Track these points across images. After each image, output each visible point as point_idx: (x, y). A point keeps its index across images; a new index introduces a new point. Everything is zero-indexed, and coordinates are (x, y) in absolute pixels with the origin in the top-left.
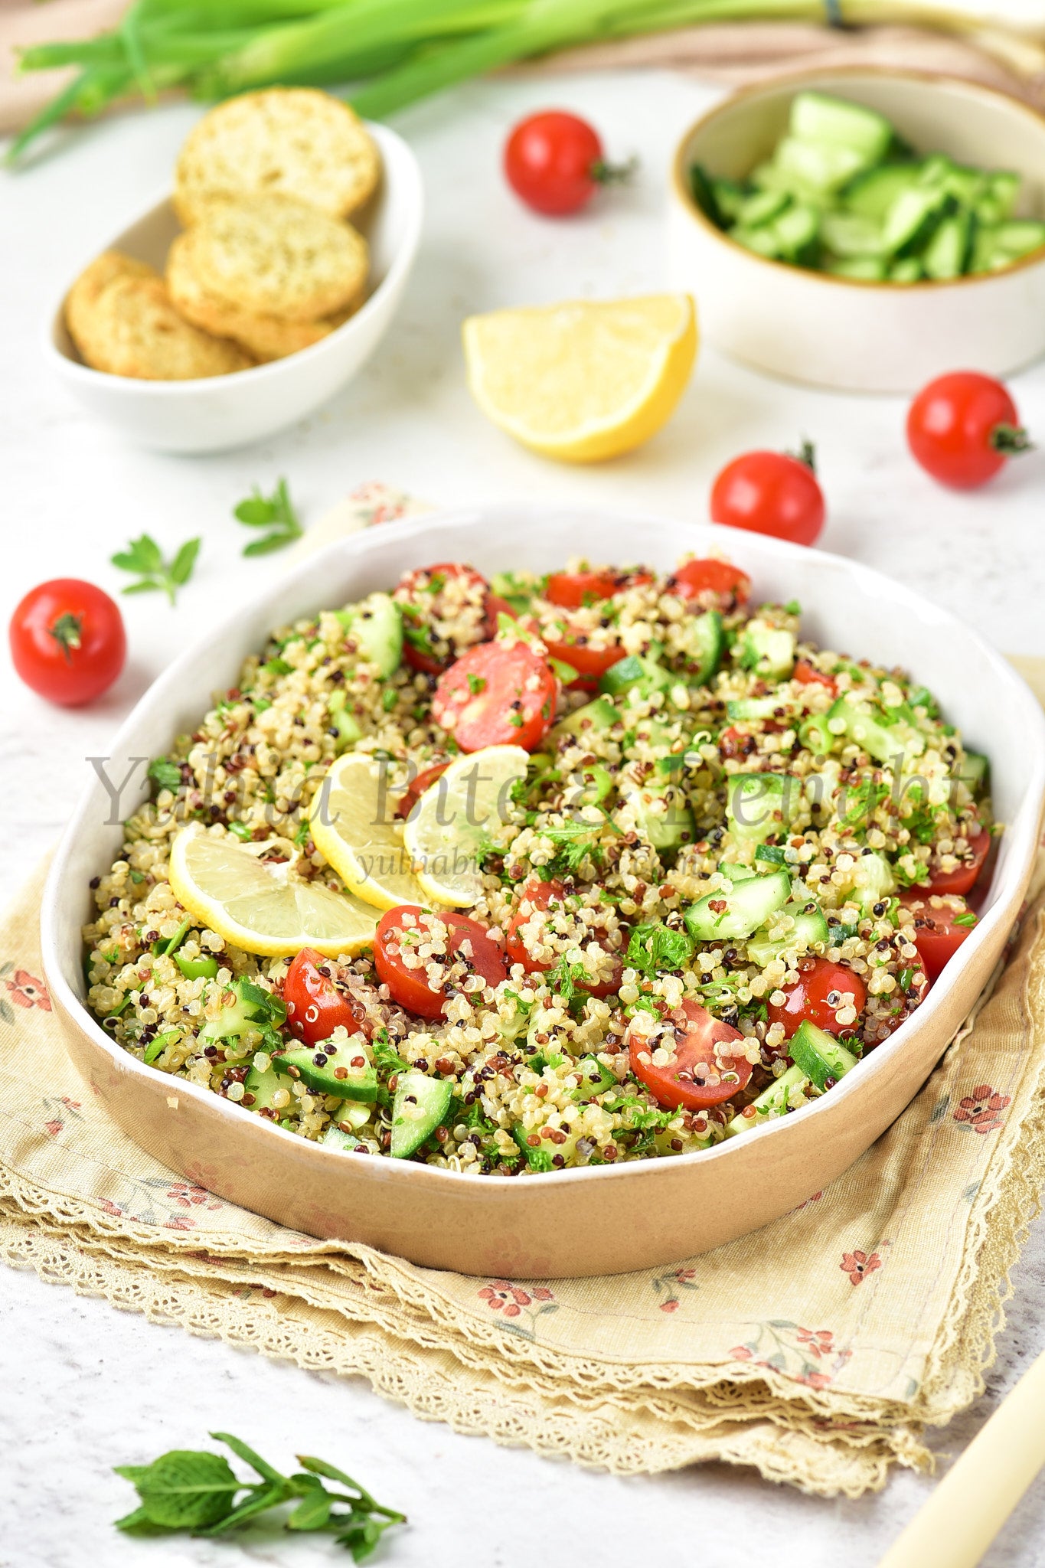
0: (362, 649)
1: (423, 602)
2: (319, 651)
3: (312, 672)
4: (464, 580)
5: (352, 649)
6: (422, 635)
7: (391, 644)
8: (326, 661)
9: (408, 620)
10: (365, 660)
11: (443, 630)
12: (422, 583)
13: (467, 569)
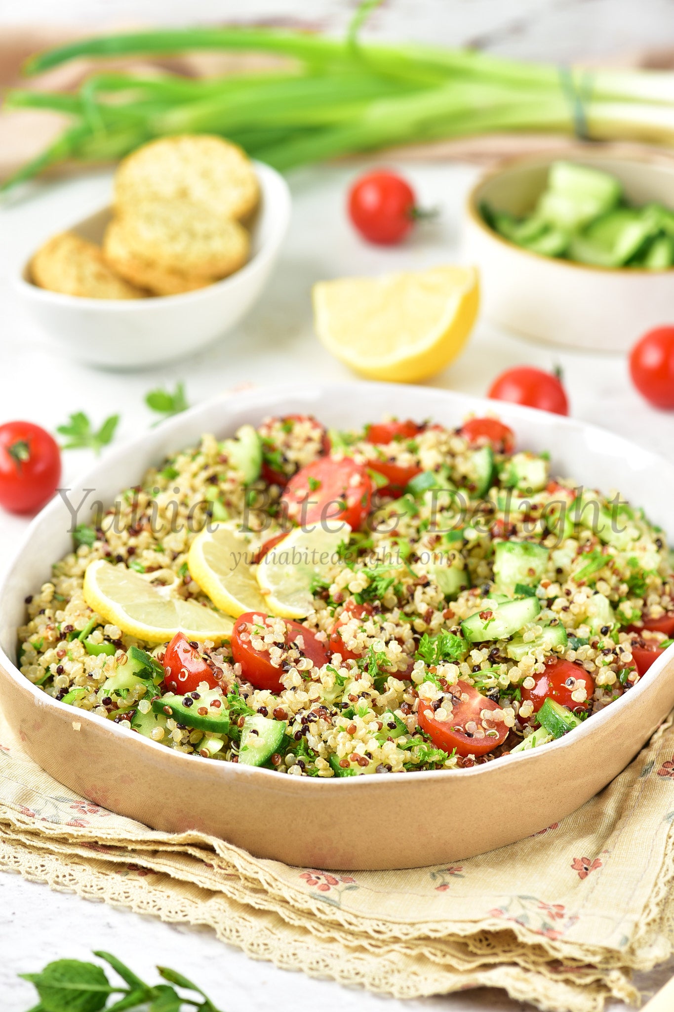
0: (232, 461)
1: (278, 437)
2: (201, 460)
3: (195, 475)
4: (307, 425)
5: (224, 461)
6: (276, 457)
7: (253, 461)
8: (206, 467)
9: (267, 448)
10: (234, 469)
11: (292, 455)
12: (278, 426)
13: (311, 419)
